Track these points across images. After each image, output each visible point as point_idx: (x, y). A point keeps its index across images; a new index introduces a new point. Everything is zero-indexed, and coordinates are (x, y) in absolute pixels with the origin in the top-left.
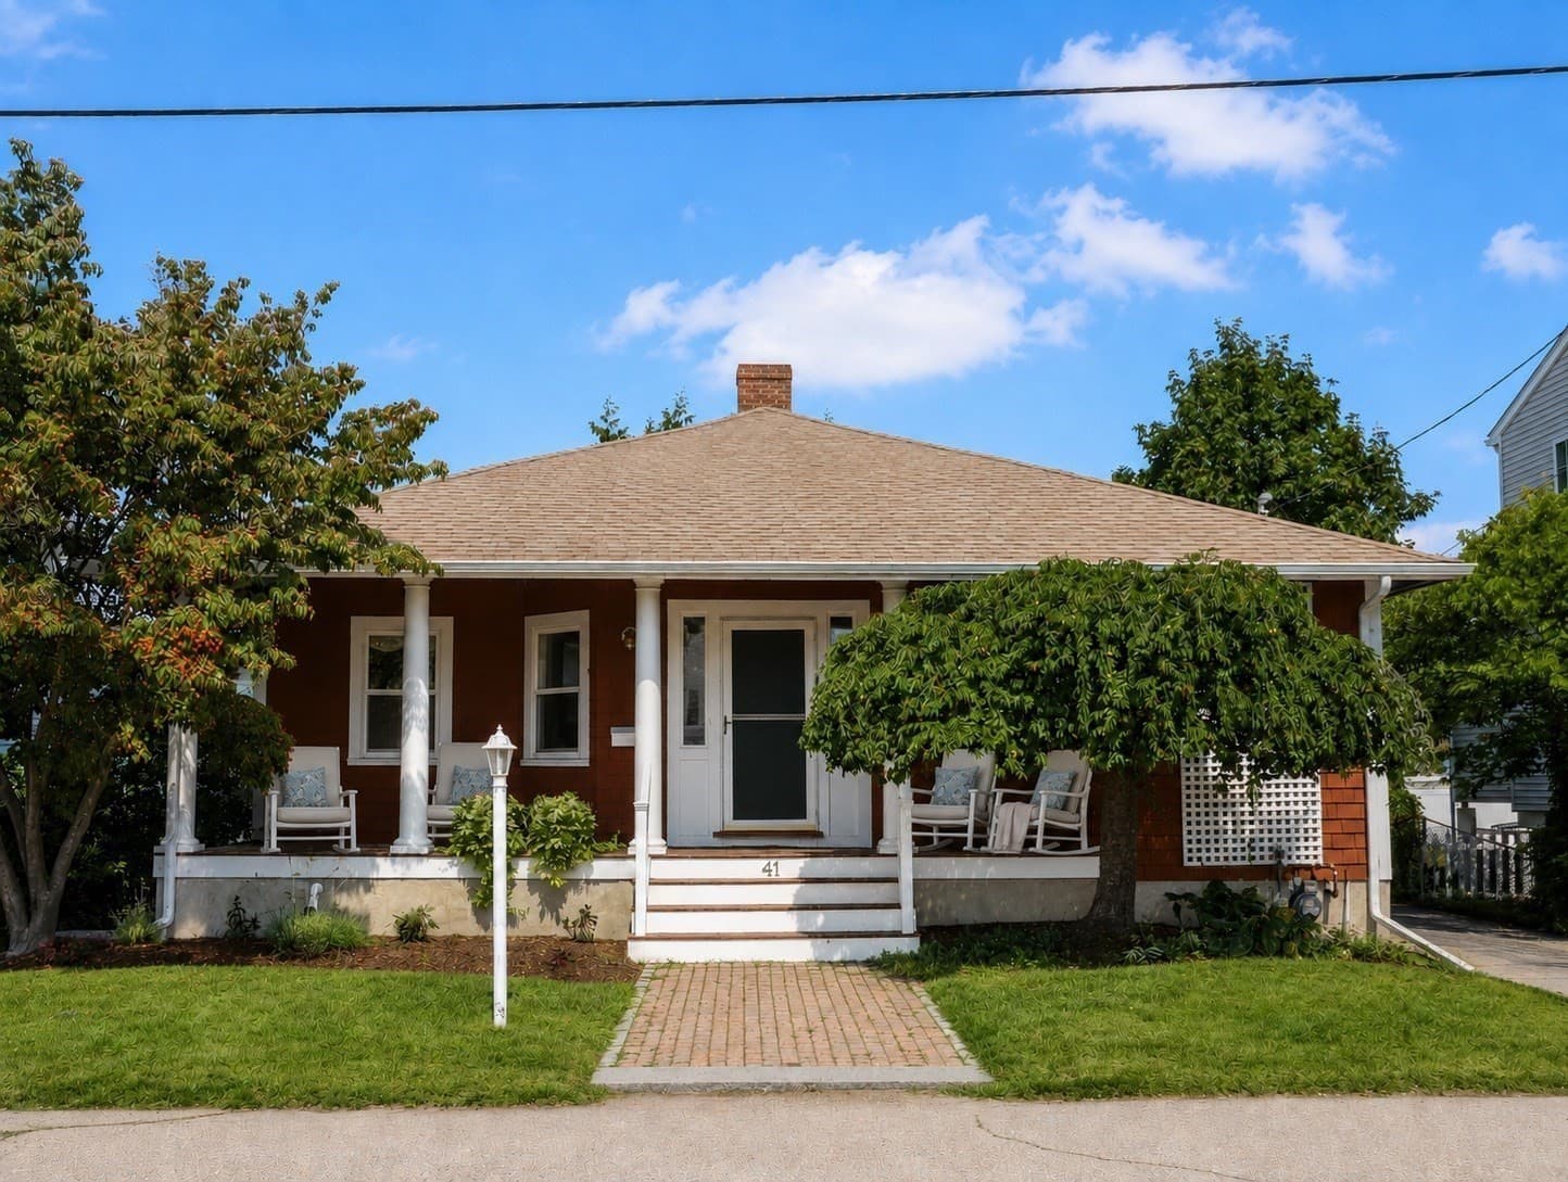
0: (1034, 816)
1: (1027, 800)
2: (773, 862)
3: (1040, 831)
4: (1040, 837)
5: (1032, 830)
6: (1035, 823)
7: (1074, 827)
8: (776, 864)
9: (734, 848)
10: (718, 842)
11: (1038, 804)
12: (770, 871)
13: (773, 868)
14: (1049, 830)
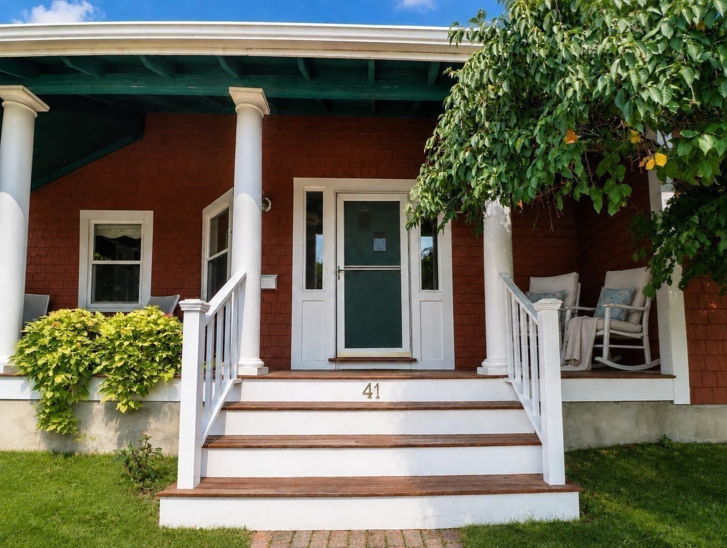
0: (600, 326)
1: (591, 314)
2: (373, 384)
3: (606, 340)
4: (606, 346)
5: (599, 340)
6: (600, 333)
7: (638, 336)
8: (377, 385)
9: (343, 370)
10: (333, 366)
11: (603, 317)
12: (370, 394)
13: (374, 390)
14: (614, 339)
